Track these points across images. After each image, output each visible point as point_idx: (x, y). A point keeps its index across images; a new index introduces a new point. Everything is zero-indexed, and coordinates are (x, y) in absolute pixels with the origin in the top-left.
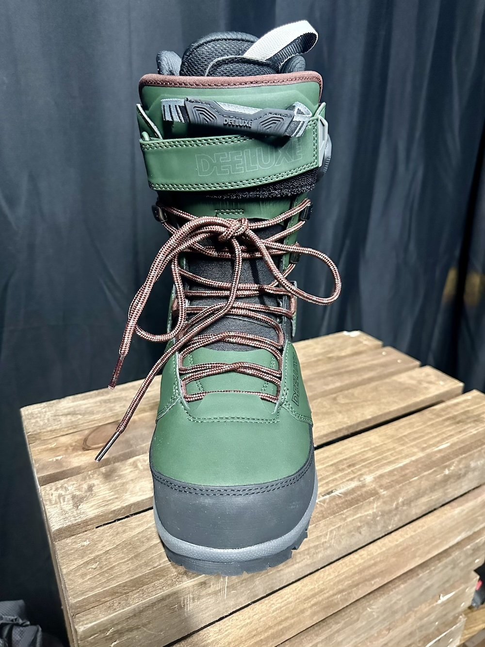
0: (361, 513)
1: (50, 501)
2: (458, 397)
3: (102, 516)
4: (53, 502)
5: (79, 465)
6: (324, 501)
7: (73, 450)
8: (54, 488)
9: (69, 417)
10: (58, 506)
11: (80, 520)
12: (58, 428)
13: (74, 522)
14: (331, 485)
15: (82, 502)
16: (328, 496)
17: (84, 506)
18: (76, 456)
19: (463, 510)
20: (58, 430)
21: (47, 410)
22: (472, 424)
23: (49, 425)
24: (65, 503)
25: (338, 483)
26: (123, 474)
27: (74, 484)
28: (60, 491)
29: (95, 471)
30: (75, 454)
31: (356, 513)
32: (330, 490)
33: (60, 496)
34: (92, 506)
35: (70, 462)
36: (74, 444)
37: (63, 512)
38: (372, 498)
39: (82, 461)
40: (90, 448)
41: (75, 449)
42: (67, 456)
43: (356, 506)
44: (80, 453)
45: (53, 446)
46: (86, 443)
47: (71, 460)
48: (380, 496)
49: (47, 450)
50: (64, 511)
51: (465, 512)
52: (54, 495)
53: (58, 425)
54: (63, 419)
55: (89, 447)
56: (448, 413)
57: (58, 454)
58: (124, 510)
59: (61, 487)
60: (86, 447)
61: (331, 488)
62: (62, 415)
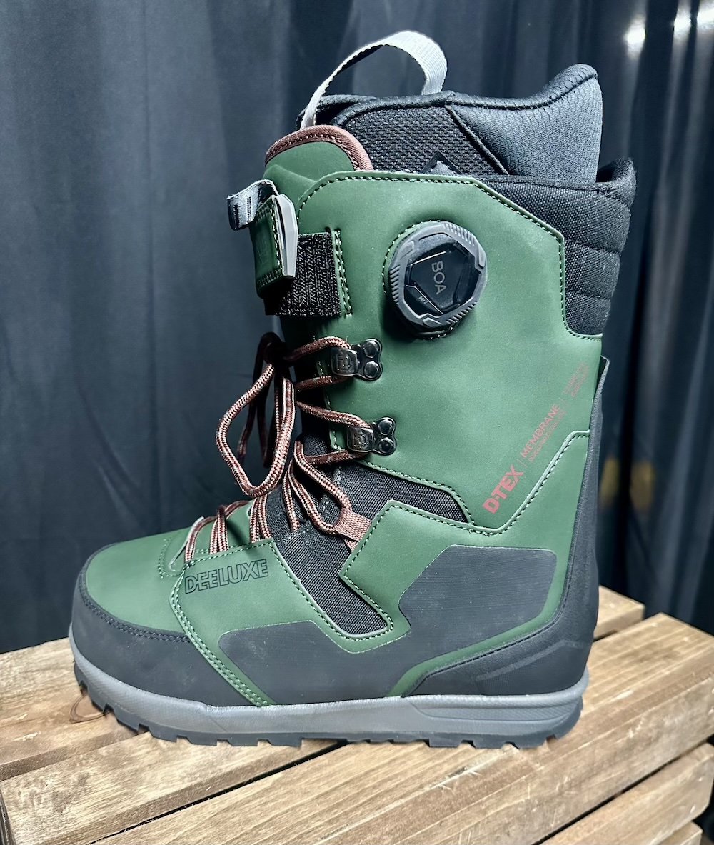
0: (508, 802)
1: (16, 803)
2: (637, 625)
3: (102, 823)
4: (22, 805)
5: (65, 745)
6: (451, 785)
7: (55, 722)
8: (23, 783)
9: (48, 673)
10: (30, 810)
11: (65, 832)
12: (30, 690)
13: (56, 835)
14: (460, 760)
15: (67, 803)
16: (457, 777)
17: (72, 809)
18: (60, 732)
19: (657, 796)
20: (30, 693)
21: (14, 664)
22: (663, 662)
23: (17, 686)
24: (41, 806)
25: (471, 756)
26: (135, 757)
27: (56, 775)
28: (33, 788)
29: (91, 754)
30: (58, 728)
31: (500, 802)
32: (460, 767)
33: (32, 795)
34: (85, 809)
35: (50, 741)
36: (56, 714)
37: (38, 820)
38: (524, 777)
39: (69, 738)
40: (82, 720)
41: (58, 721)
42: (45, 733)
43: (501, 789)
44: (66, 726)
45: (21, 718)
46: (75, 710)
47: (51, 738)
48: (535, 774)
49: (12, 725)
50: (40, 818)
51: (661, 798)
52: (22, 795)
53: (30, 685)
54: (39, 677)
55: (82, 717)
56: (627, 647)
57: (31, 730)
58: (136, 812)
59: (34, 781)
60: (76, 718)
61: (462, 764)
62: (37, 671)
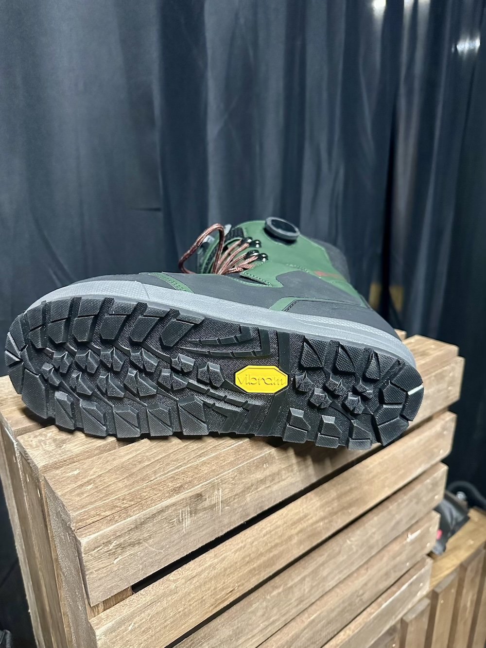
1: (31, 446)
4: (34, 446)
8: (32, 436)
10: (41, 448)
11: (66, 456)
13: (60, 459)
15: (64, 443)
17: (67, 446)
24: (47, 446)
27: (53, 431)
28: (39, 438)
33: (40, 441)
34: (76, 445)
50: (48, 451)
52: (33, 442)
59: (40, 435)
